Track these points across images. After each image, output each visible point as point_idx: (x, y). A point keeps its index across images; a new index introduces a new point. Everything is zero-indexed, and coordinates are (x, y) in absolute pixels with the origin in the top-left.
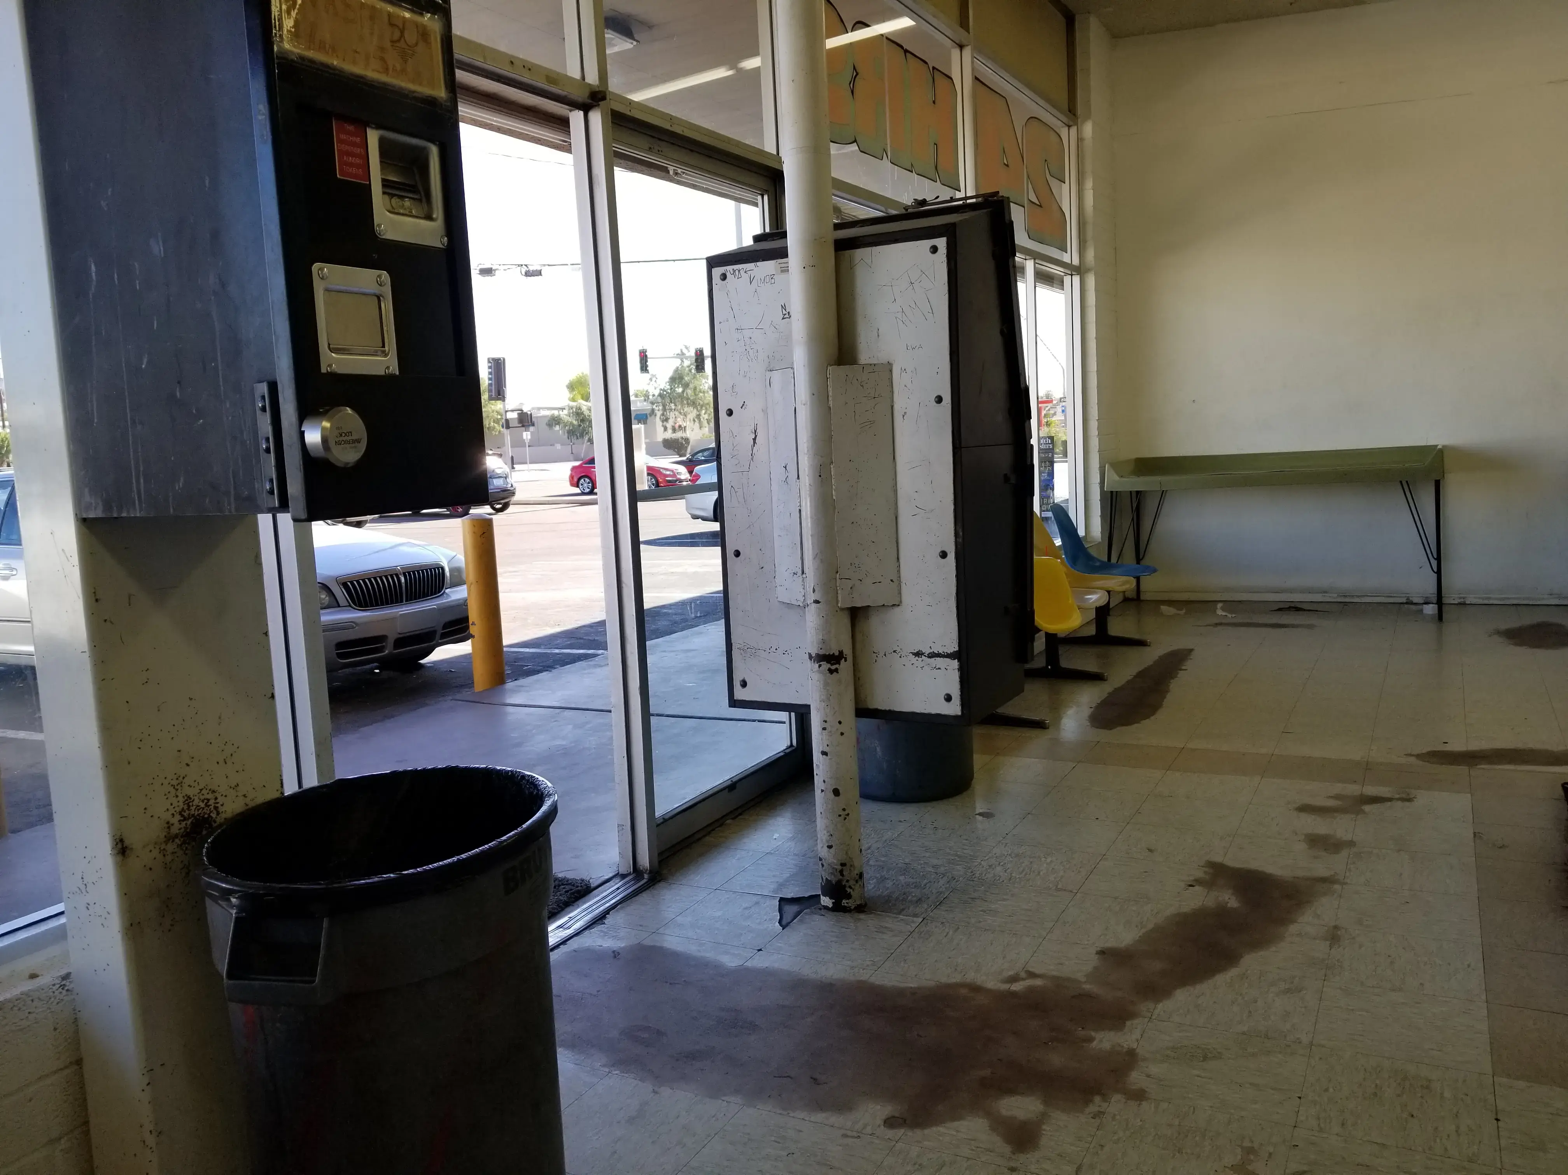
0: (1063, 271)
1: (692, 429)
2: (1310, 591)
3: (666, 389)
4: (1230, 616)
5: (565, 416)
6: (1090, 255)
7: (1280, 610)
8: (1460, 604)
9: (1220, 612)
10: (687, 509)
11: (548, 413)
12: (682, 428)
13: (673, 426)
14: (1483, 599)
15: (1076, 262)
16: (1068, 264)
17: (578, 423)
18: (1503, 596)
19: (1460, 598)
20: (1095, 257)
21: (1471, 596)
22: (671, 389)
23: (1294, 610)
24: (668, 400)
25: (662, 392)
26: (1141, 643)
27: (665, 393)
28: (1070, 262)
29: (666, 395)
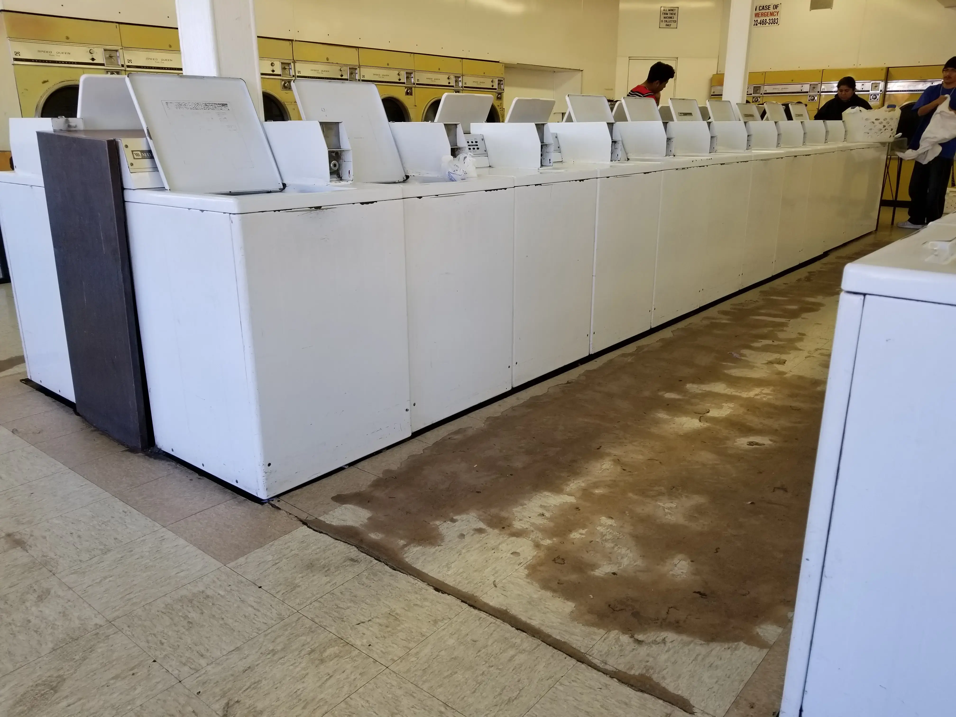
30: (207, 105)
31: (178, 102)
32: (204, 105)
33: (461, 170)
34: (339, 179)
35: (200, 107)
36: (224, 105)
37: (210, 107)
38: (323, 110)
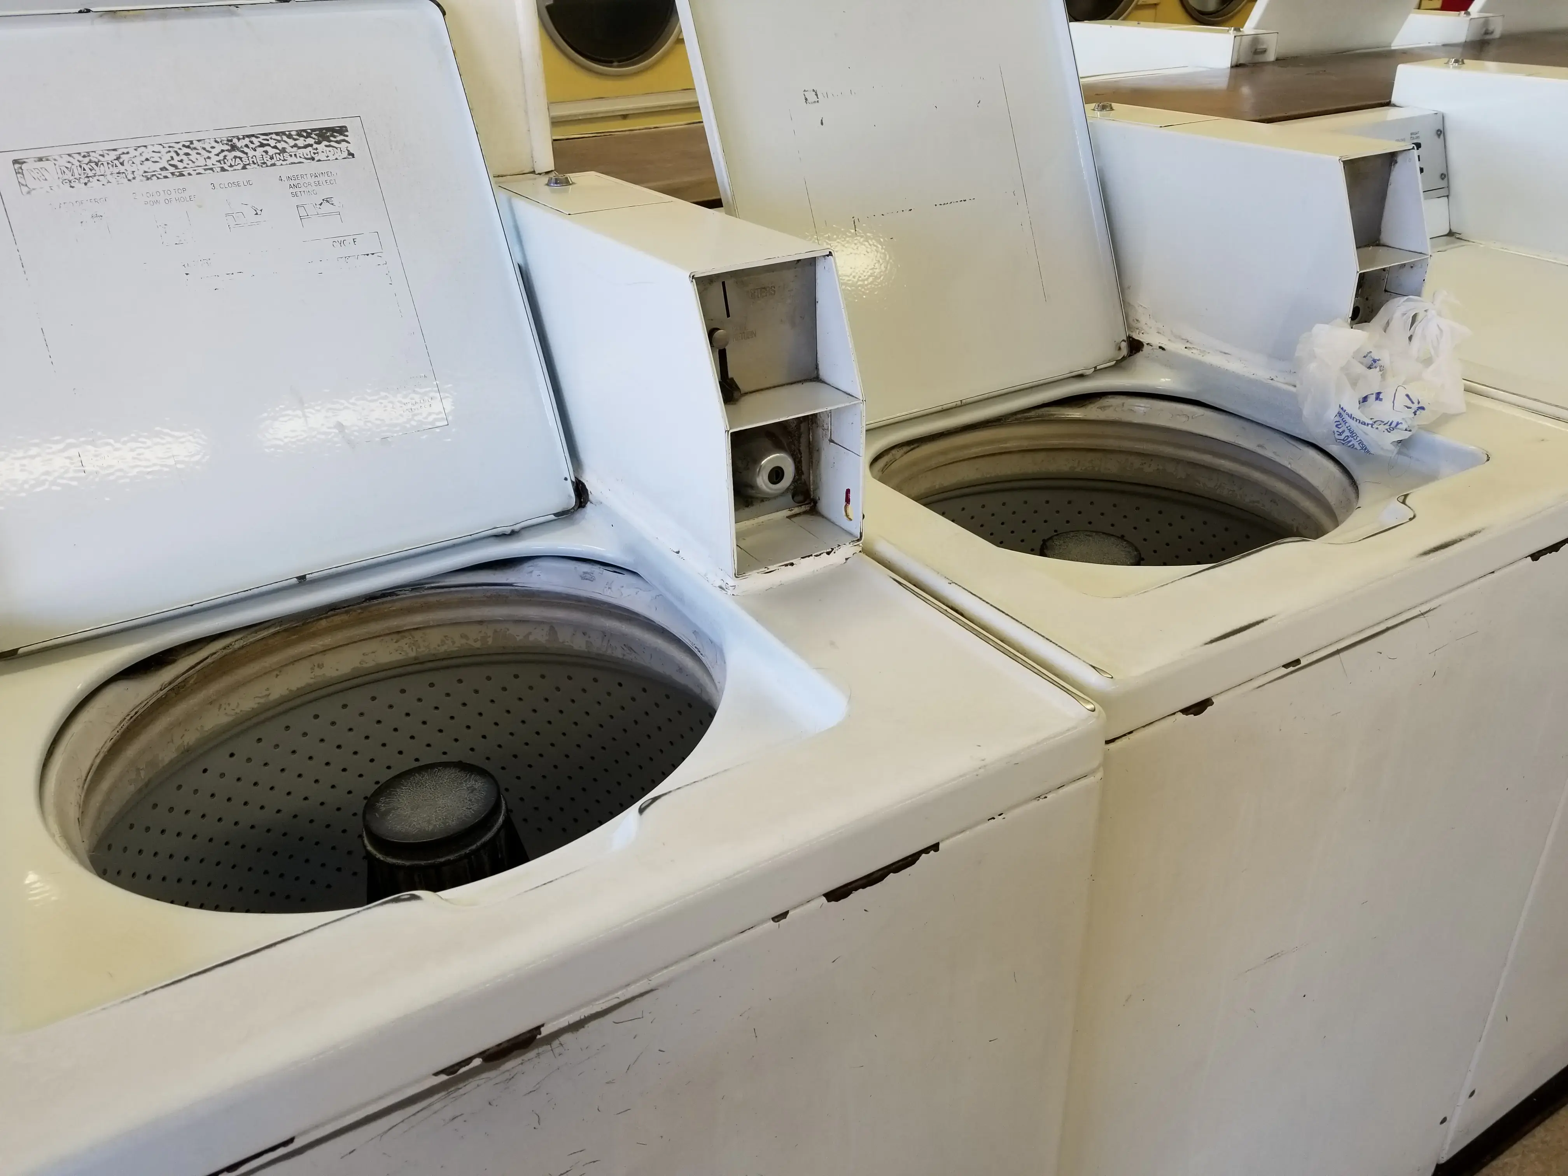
30: (239, 144)
31: (83, 149)
32: (219, 147)
33: (1401, 400)
34: (803, 508)
35: (201, 162)
36: (325, 134)
37: (251, 153)
38: (812, 97)
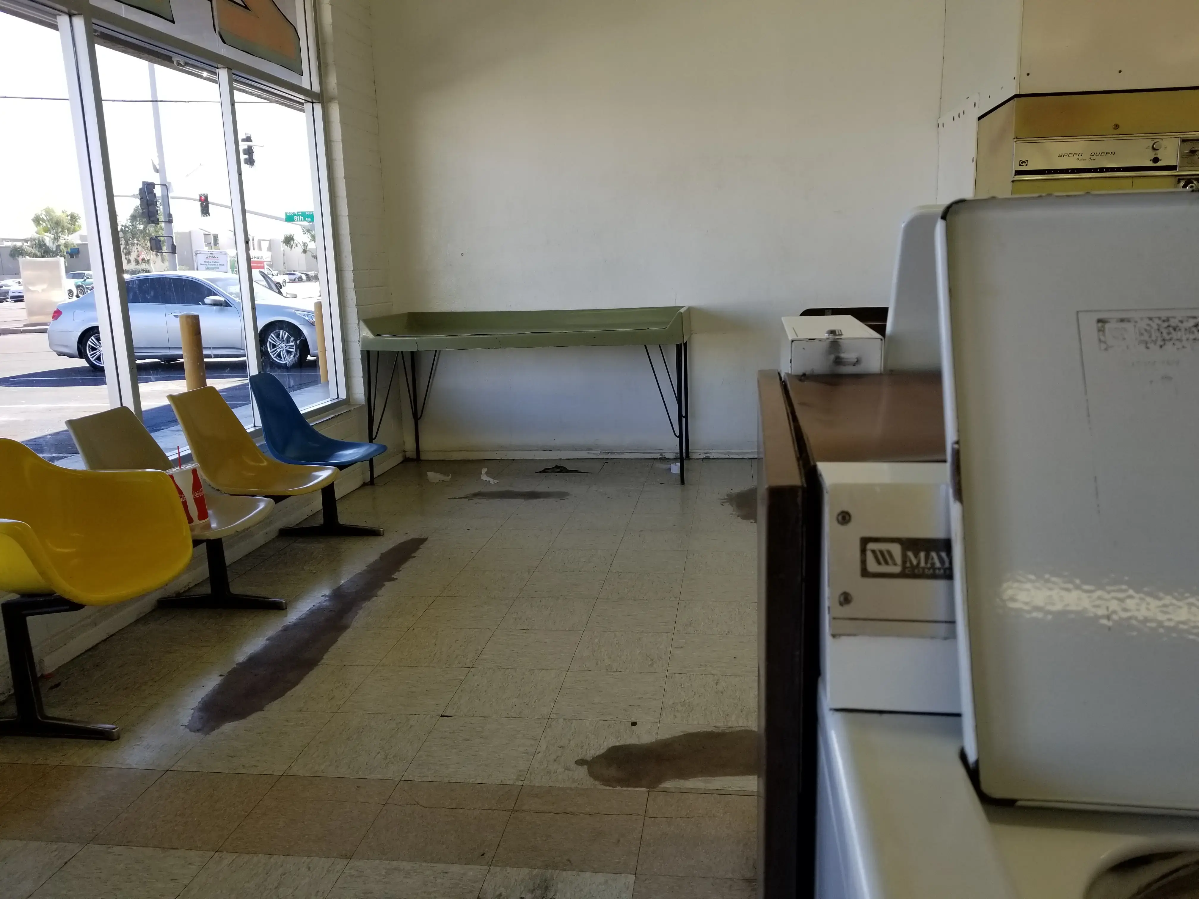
0: (303, 98)
1: (154, 262)
2: (575, 449)
3: (127, 225)
4: (492, 481)
5: (27, 248)
6: (333, 81)
7: (545, 471)
8: (704, 459)
9: (484, 478)
10: (51, 345)
11: (9, 244)
12: (146, 261)
13: (136, 259)
14: (725, 454)
15: (316, 88)
16: (309, 90)
17: (41, 254)
18: (740, 451)
19: (706, 453)
20: (338, 84)
21: (714, 451)
22: (133, 225)
23: (558, 470)
24: (129, 236)
25: (123, 228)
26: (373, 533)
27: (127, 229)
28: (310, 89)
29: (128, 231)
